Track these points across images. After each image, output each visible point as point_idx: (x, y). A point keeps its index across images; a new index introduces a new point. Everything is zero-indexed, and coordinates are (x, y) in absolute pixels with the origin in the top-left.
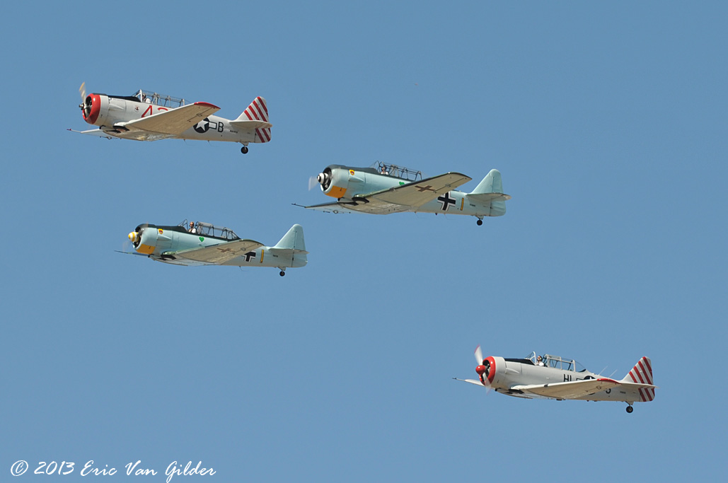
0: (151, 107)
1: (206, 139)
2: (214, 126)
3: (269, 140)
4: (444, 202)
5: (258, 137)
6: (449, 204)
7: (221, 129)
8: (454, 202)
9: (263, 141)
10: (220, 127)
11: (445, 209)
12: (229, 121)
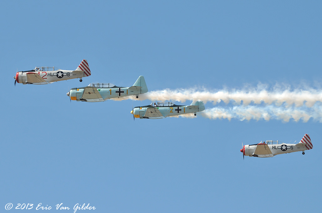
0: (39, 72)
1: (65, 80)
2: (66, 74)
3: (90, 75)
4: (119, 93)
5: (85, 75)
6: (121, 93)
7: (69, 75)
8: (123, 92)
9: (88, 76)
10: (68, 74)
11: (120, 95)
12: (72, 71)
